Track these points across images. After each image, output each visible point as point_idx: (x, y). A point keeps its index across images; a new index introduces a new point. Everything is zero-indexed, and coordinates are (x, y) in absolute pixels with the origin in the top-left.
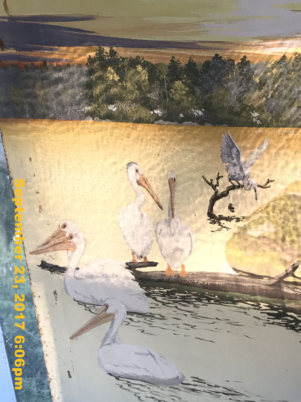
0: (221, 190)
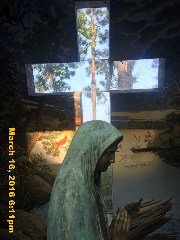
0: (147, 137)
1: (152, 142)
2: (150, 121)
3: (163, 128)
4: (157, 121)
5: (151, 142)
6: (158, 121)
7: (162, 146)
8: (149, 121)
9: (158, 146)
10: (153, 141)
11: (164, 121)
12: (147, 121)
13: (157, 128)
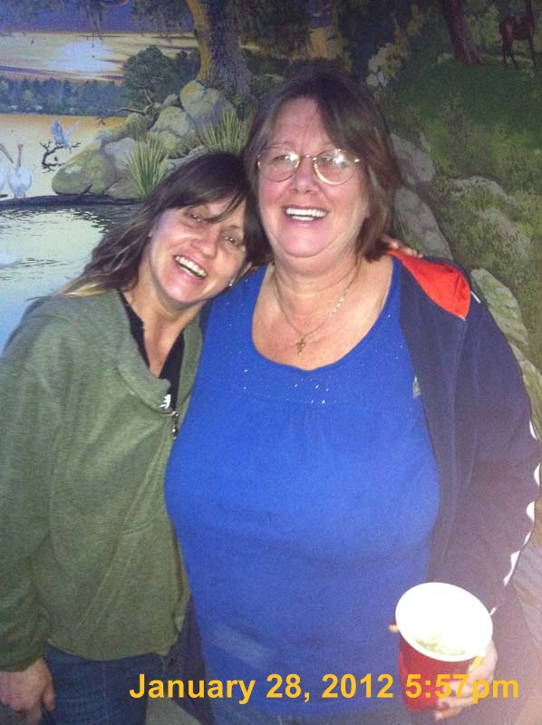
0: (50, 149)
1: (74, 173)
2: (59, 82)
3: (113, 114)
4: (88, 82)
5: (68, 171)
6: (95, 82)
7: (112, 189)
8: (56, 78)
9: (98, 187)
10: (76, 168)
11: (118, 83)
12: (48, 77)
13: (89, 114)
